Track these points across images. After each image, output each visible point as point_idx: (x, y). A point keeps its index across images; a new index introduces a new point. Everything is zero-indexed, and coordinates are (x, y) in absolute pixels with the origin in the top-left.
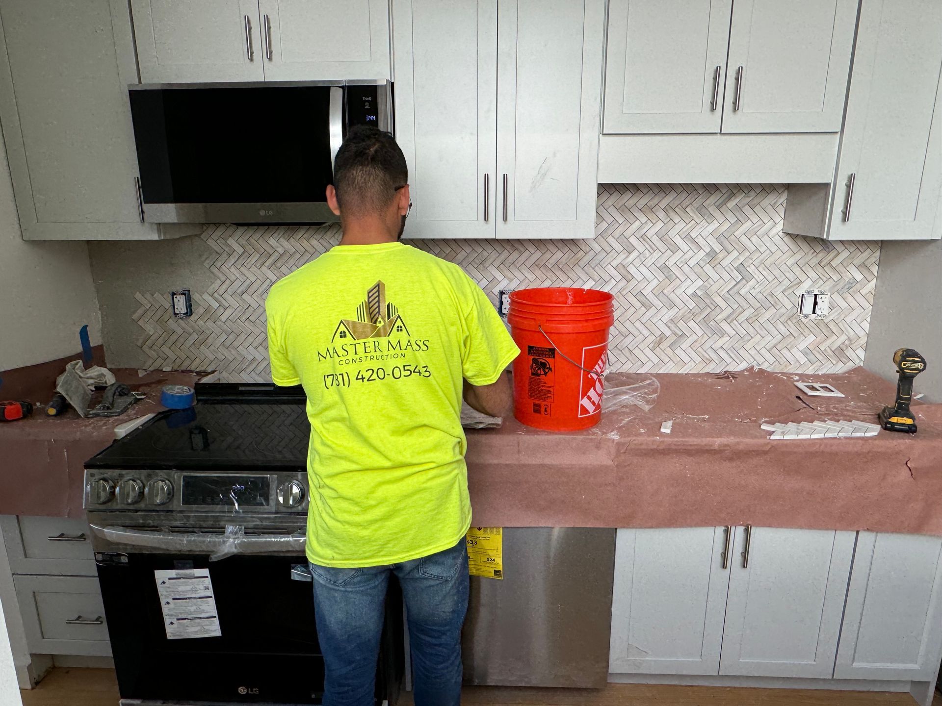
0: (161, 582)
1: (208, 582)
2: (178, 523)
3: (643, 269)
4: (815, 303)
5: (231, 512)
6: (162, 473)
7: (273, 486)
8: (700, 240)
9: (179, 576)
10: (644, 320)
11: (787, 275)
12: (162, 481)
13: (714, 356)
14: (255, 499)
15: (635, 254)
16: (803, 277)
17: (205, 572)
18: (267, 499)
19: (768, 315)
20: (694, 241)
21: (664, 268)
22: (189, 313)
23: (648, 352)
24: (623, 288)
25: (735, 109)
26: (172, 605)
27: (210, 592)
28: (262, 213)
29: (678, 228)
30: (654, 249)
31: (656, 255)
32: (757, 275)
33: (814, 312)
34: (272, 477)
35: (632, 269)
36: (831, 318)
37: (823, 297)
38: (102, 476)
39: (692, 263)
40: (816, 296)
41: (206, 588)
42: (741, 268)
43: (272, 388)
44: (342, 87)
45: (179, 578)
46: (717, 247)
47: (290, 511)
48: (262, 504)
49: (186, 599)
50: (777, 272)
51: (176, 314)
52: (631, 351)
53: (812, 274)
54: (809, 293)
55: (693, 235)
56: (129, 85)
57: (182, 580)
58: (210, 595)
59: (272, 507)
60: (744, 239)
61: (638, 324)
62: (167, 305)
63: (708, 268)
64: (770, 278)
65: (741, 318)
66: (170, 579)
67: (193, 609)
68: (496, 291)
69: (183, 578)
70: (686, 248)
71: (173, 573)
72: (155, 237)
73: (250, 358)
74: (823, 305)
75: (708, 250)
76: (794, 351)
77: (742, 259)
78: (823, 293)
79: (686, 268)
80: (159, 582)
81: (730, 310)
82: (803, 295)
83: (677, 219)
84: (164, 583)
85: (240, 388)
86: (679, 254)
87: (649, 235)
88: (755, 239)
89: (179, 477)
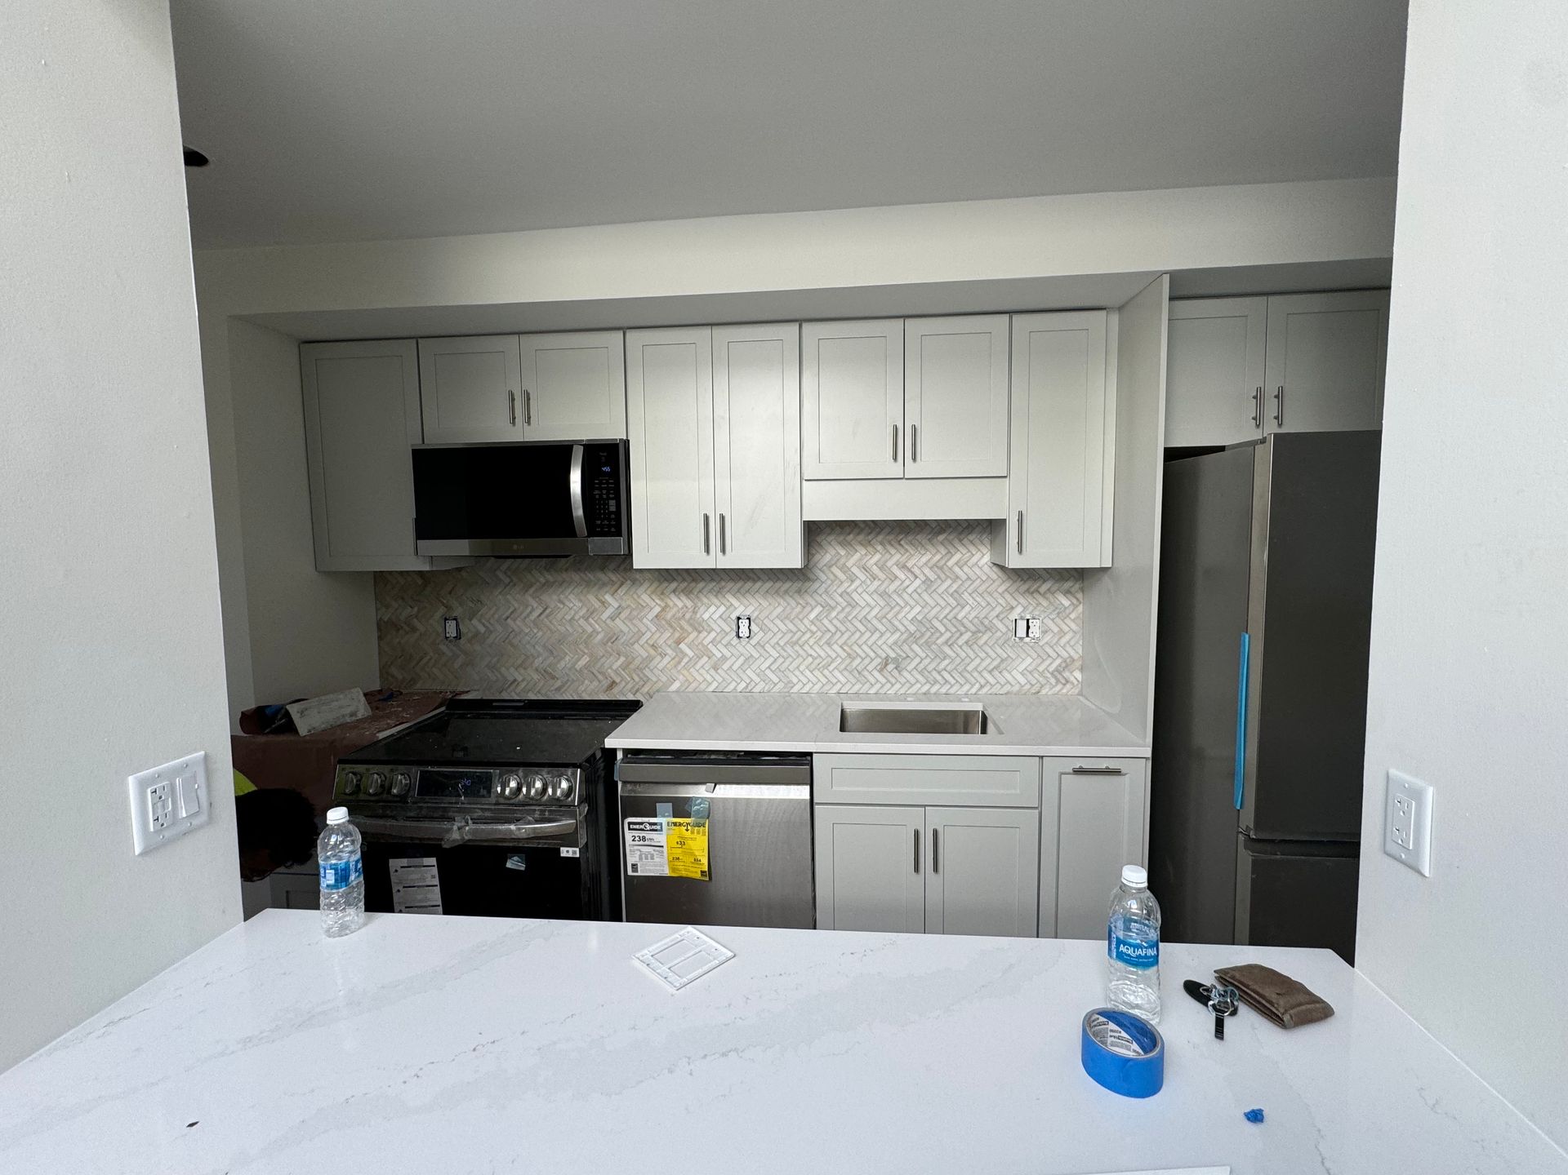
0: (394, 870)
1: (435, 871)
2: (412, 814)
3: (865, 595)
4: (1028, 627)
5: (457, 803)
6: (402, 768)
7: (495, 780)
8: (916, 570)
9: (410, 865)
10: (870, 643)
11: (1000, 601)
12: (402, 774)
13: (939, 678)
14: (479, 792)
15: (857, 583)
16: (1014, 603)
17: (433, 861)
18: (489, 792)
19: (985, 638)
20: (909, 570)
21: (884, 595)
22: (458, 637)
23: (876, 673)
24: (849, 614)
25: (914, 459)
26: (401, 893)
27: (436, 881)
28: (515, 547)
29: (895, 559)
30: (874, 578)
31: (876, 583)
32: (971, 601)
33: (1027, 635)
34: (495, 772)
35: (855, 596)
36: (1045, 640)
37: (1035, 621)
38: (352, 770)
39: (910, 590)
40: (1028, 620)
41: (433, 877)
42: (956, 595)
43: (522, 704)
44: (583, 445)
45: (410, 867)
46: (932, 576)
47: (508, 802)
48: (483, 796)
49: (414, 887)
50: (989, 599)
51: (447, 638)
52: (859, 673)
53: (1022, 600)
54: (1022, 618)
55: (909, 565)
56: (412, 445)
57: (413, 869)
58: (435, 884)
59: (493, 799)
60: (956, 569)
61: (864, 647)
62: (440, 630)
63: (926, 596)
64: (984, 604)
65: (961, 642)
66: (402, 867)
67: (419, 897)
68: (734, 617)
69: (414, 866)
70: (903, 577)
71: (404, 862)
72: (427, 568)
73: (511, 679)
74: (1035, 630)
75: (923, 579)
76: (1014, 672)
77: (955, 586)
78: (1034, 619)
79: (905, 596)
80: (392, 870)
81: (948, 634)
82: (1016, 620)
83: (893, 551)
84: (396, 871)
85: (494, 704)
86: (897, 583)
87: (868, 564)
88: (966, 569)
89: (416, 771)
